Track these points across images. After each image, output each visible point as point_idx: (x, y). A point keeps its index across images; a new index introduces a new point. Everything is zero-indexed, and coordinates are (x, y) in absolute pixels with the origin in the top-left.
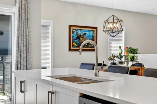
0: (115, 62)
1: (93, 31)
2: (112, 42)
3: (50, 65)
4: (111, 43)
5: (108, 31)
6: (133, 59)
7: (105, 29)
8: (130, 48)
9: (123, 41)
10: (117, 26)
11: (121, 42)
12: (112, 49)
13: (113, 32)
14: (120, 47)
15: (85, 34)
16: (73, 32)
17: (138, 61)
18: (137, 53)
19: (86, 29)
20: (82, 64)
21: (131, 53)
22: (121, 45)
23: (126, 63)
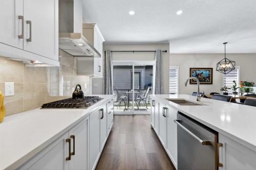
0: (227, 92)
1: (209, 71)
2: (227, 78)
3: (177, 92)
4: (225, 79)
5: (221, 70)
6: (247, 91)
7: (218, 69)
8: (245, 82)
9: (238, 77)
10: (229, 66)
11: (235, 77)
12: (226, 82)
13: (225, 71)
14: (234, 82)
15: (202, 73)
16: (193, 72)
17: (253, 92)
18: (252, 86)
19: (203, 70)
20: (194, 93)
21: (246, 86)
22: (235, 80)
23: (240, 93)
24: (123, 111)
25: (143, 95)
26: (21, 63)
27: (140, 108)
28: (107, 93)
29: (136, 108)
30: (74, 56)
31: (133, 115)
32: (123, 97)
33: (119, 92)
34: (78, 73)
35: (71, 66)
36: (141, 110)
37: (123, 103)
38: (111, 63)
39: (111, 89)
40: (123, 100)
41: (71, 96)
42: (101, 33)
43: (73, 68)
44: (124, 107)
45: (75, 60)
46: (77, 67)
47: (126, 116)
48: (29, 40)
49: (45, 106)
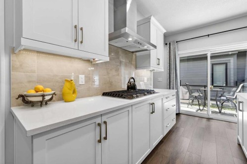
24: (195, 111)
25: (232, 93)
26: (88, 61)
27: (223, 111)
28: (172, 88)
29: (217, 110)
30: (133, 52)
31: (209, 119)
32: (196, 94)
33: (191, 88)
34: (136, 68)
35: (130, 61)
36: (224, 114)
37: (196, 102)
38: (177, 55)
39: (176, 84)
40: (196, 97)
41: (126, 88)
42: (161, 24)
43: (131, 64)
44: (198, 107)
45: (134, 56)
46: (136, 61)
47: (198, 118)
48: (82, 42)
49: (105, 94)
